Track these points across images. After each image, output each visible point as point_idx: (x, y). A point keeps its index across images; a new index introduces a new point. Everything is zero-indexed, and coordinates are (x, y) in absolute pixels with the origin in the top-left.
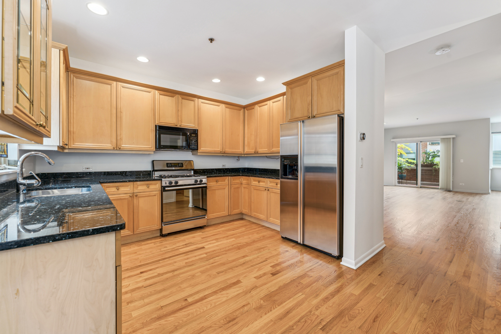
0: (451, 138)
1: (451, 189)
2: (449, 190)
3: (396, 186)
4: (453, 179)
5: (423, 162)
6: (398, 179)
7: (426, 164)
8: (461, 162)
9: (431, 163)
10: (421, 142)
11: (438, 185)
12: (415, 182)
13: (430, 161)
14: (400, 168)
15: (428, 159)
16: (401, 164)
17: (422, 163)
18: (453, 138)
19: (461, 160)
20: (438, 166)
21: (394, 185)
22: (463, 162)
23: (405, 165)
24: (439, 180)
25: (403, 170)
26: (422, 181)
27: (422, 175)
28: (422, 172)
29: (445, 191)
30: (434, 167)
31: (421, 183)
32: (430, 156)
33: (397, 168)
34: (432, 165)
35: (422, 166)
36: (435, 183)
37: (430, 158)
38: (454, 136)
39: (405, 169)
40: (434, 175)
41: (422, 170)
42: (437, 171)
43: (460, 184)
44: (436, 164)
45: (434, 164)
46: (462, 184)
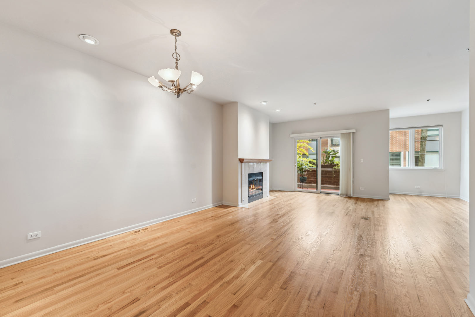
0: (351, 133)
1: (352, 195)
2: (350, 196)
3: (295, 191)
4: (353, 182)
5: (323, 162)
6: (298, 182)
7: (326, 164)
8: (361, 162)
9: (331, 163)
10: (321, 138)
11: (338, 189)
12: (316, 185)
13: (330, 161)
14: (301, 169)
15: (328, 158)
16: (302, 165)
17: (323, 164)
18: (353, 133)
19: (361, 159)
20: (338, 166)
21: (293, 190)
22: (363, 162)
23: (307, 166)
24: (339, 182)
25: (304, 172)
26: (322, 184)
27: (322, 177)
28: (322, 174)
29: (346, 197)
30: (334, 167)
31: (321, 186)
32: (330, 156)
33: (296, 169)
34: (332, 165)
35: (323, 166)
36: (336, 186)
37: (330, 157)
38: (354, 131)
39: (306, 171)
40: (335, 177)
41: (322, 171)
42: (337, 173)
43: (361, 188)
44: (336, 165)
45: (334, 164)
46: (362, 188)
